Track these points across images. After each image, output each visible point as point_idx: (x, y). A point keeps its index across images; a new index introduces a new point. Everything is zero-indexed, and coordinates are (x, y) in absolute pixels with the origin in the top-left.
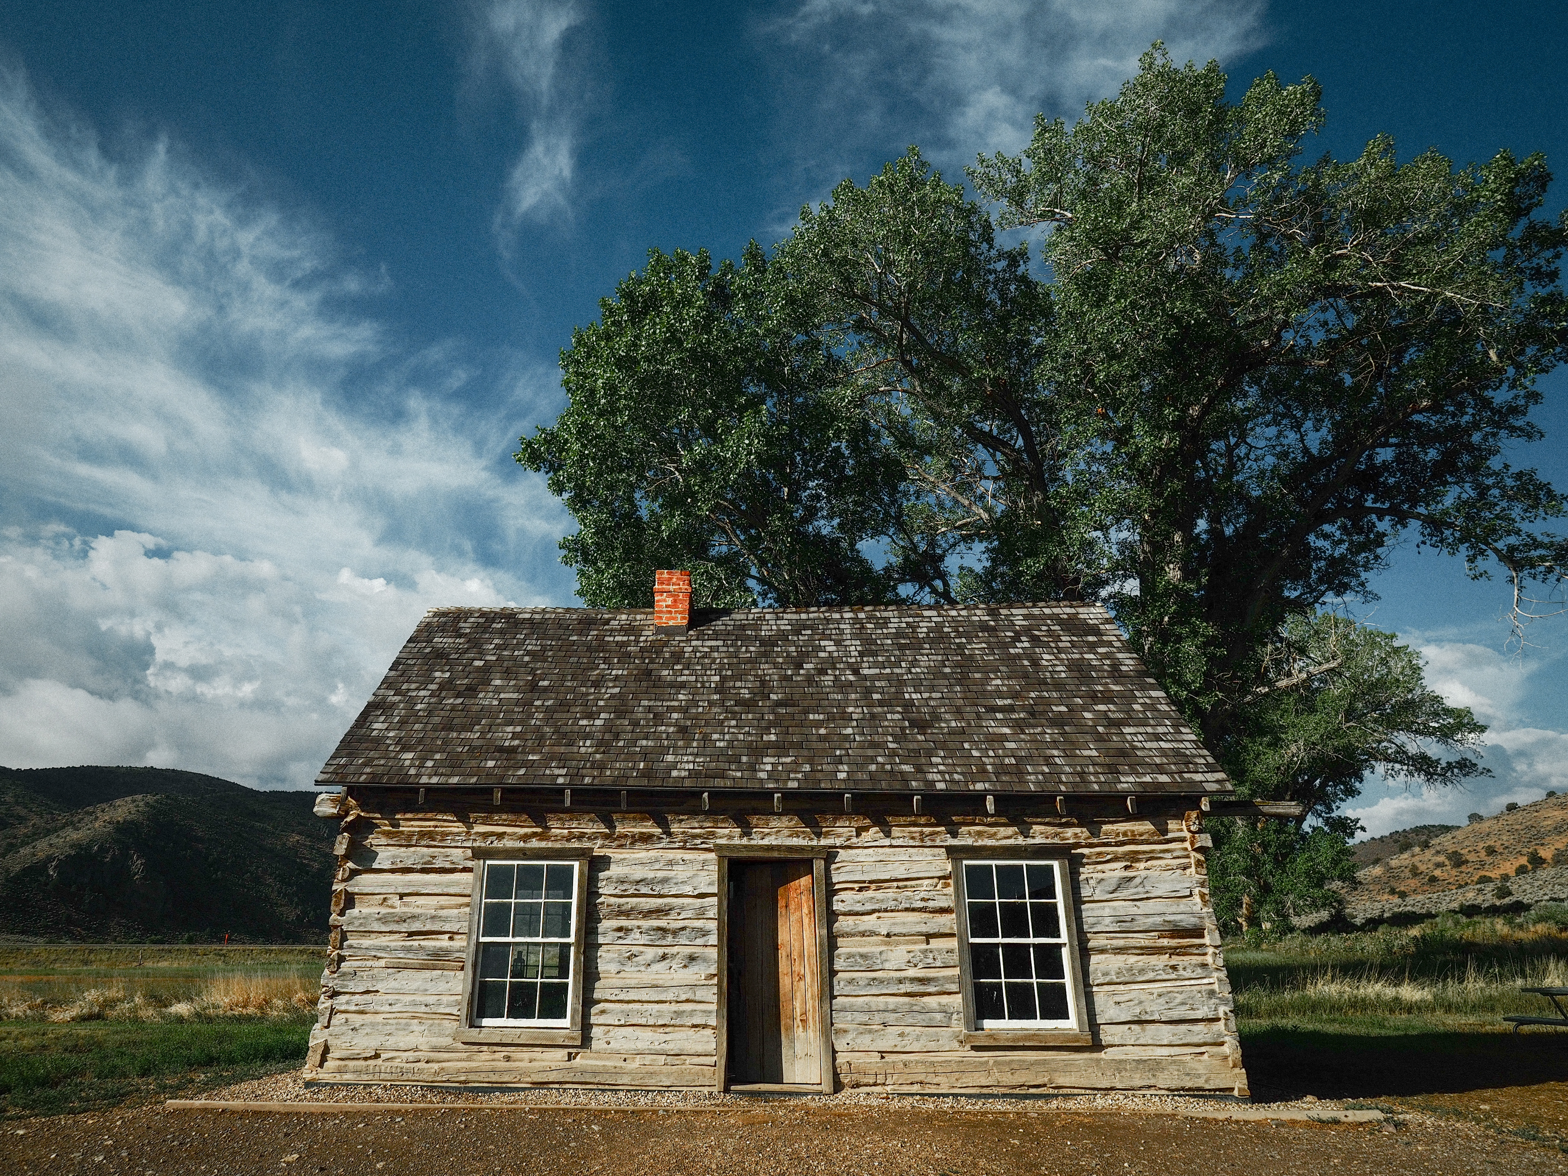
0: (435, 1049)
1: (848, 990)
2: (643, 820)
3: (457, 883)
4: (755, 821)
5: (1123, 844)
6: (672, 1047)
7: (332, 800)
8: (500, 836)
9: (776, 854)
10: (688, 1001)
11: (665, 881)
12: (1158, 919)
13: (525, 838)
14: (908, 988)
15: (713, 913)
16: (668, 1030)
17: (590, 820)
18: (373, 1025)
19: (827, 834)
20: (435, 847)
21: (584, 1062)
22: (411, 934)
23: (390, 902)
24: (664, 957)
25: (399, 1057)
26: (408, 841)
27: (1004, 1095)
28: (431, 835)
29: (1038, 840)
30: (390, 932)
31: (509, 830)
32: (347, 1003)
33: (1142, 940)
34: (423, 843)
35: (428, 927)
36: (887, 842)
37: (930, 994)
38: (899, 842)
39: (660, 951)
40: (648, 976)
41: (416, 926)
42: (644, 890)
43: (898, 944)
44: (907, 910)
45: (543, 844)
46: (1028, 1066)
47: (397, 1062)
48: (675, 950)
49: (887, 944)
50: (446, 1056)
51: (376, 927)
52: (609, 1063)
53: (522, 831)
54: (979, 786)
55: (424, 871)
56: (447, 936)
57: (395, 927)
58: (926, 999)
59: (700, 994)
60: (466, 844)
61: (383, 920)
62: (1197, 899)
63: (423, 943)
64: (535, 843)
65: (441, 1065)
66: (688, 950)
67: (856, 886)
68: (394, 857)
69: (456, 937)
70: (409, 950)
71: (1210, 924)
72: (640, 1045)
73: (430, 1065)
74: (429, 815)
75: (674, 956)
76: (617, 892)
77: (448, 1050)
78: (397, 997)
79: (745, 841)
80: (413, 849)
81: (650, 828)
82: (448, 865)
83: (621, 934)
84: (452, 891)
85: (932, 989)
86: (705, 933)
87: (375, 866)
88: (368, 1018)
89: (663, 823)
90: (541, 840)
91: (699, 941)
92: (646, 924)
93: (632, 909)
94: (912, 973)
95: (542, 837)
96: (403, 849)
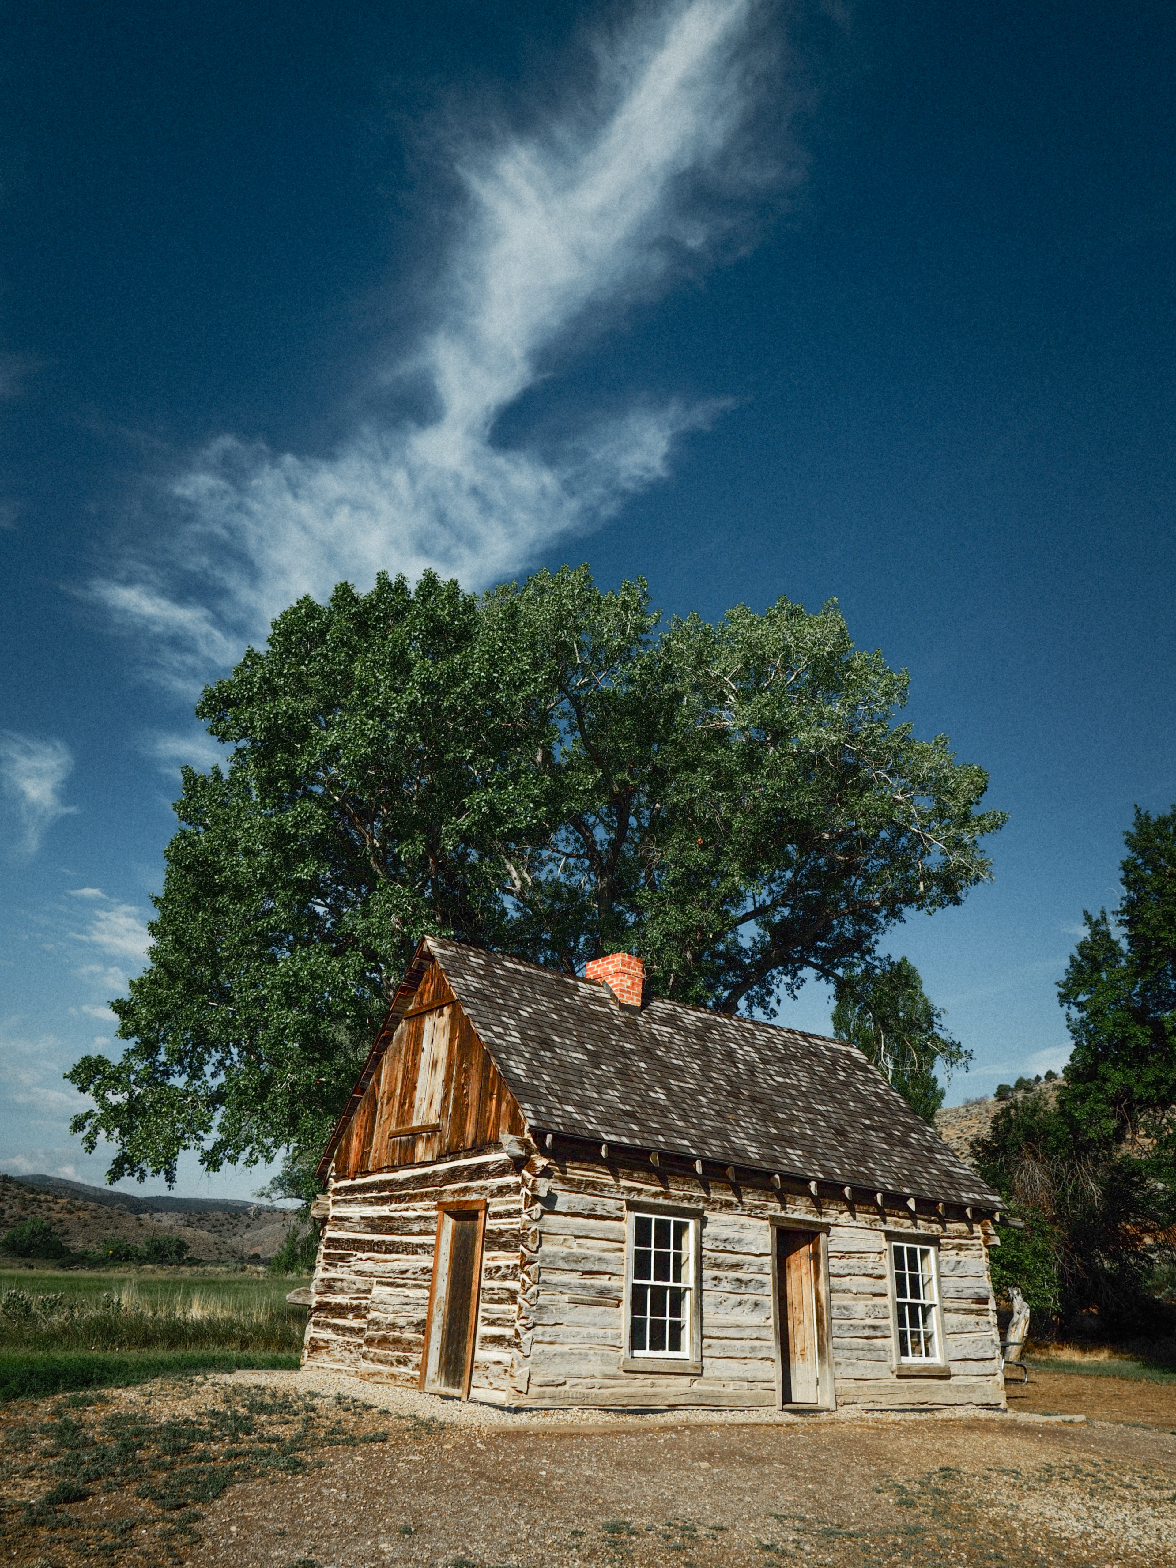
0: (606, 1376)
1: (838, 1333)
2: (727, 1189)
3: (612, 1230)
4: (788, 1199)
5: (955, 1238)
6: (750, 1376)
7: (519, 1142)
8: (640, 1191)
9: (802, 1227)
10: (757, 1339)
11: (740, 1241)
12: (971, 1291)
13: (656, 1195)
14: (867, 1332)
15: (768, 1269)
16: (746, 1361)
17: (696, 1186)
18: (562, 1355)
19: (825, 1214)
20: (597, 1196)
21: (700, 1387)
22: (585, 1273)
23: (568, 1243)
24: (740, 1304)
25: (581, 1384)
26: (577, 1187)
27: (912, 1410)
28: (593, 1185)
29: (922, 1231)
30: (571, 1271)
31: (646, 1187)
32: (543, 1334)
33: (965, 1304)
34: (589, 1191)
35: (596, 1268)
36: (854, 1224)
37: (877, 1337)
38: (859, 1225)
39: (738, 1298)
40: (731, 1319)
41: (588, 1267)
42: (729, 1248)
43: (859, 1299)
44: (865, 1275)
45: (666, 1202)
46: (922, 1389)
47: (578, 1389)
48: (745, 1297)
49: (855, 1299)
50: (613, 1382)
51: (562, 1264)
52: (716, 1389)
53: (654, 1189)
54: (907, 1190)
55: (588, 1217)
56: (607, 1276)
57: (574, 1266)
58: (874, 1341)
59: (764, 1333)
60: (619, 1196)
61: (565, 1259)
62: (985, 1278)
63: (592, 1281)
64: (661, 1201)
65: (611, 1390)
66: (754, 1298)
67: (839, 1255)
68: (569, 1202)
69: (613, 1278)
70: (584, 1287)
71: (991, 1295)
72: (734, 1374)
73: (602, 1390)
74: (591, 1166)
75: (746, 1302)
76: (713, 1247)
77: (615, 1377)
78: (578, 1329)
79: (783, 1214)
80: (580, 1195)
81: (729, 1196)
82: (605, 1214)
83: (716, 1282)
84: (611, 1237)
85: (879, 1334)
86: (763, 1285)
87: (557, 1208)
88: (556, 1348)
89: (739, 1195)
90: (665, 1198)
91: (760, 1291)
92: (733, 1275)
93: (722, 1263)
94: (869, 1322)
95: (667, 1195)
96: (574, 1195)
